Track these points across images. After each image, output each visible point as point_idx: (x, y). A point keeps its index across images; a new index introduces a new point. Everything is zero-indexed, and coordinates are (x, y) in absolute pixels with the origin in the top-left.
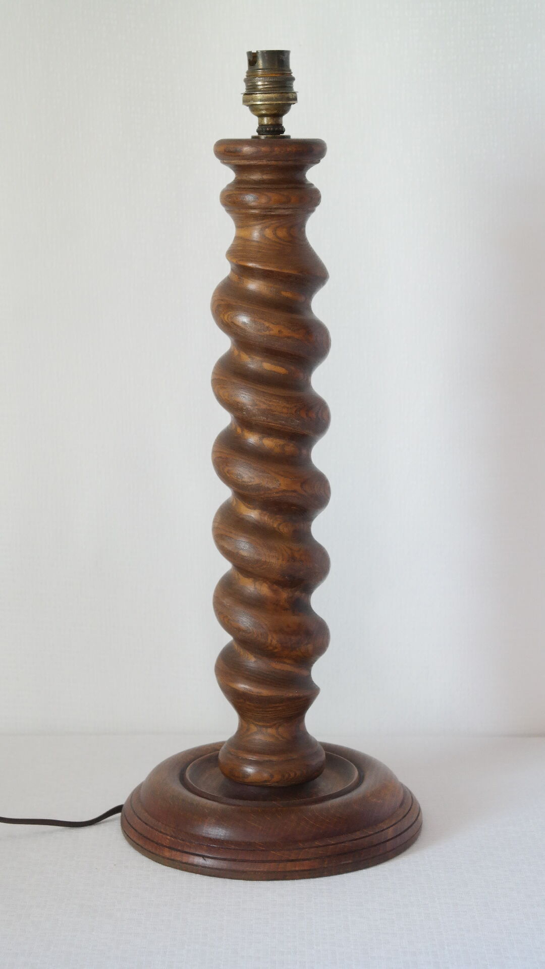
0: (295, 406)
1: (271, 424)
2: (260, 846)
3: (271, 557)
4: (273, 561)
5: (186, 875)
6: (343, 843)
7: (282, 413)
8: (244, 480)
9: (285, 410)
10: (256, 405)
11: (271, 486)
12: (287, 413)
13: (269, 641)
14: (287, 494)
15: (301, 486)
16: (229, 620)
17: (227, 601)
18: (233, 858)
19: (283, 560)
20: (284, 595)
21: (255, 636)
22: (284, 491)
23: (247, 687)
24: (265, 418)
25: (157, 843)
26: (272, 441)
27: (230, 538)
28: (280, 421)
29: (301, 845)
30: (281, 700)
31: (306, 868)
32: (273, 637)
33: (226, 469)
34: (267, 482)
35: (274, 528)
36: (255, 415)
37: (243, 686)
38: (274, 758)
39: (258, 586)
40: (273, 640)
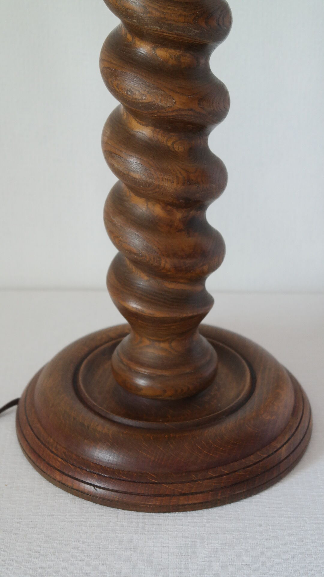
0: (193, 14)
1: (165, 34)
2: (152, 478)
3: (164, 180)
4: (167, 184)
5: (78, 500)
6: (236, 472)
7: (178, 22)
8: (134, 96)
9: (181, 19)
10: (148, 12)
11: (164, 104)
12: (184, 22)
13: (162, 265)
14: (183, 113)
15: (199, 104)
16: (120, 240)
17: (118, 221)
18: (125, 490)
19: (178, 183)
20: (179, 215)
21: (148, 260)
22: (180, 110)
23: (139, 307)
24: (159, 28)
25: (48, 464)
26: (166, 51)
27: (120, 157)
28: (175, 31)
29: (194, 477)
30: (174, 321)
31: (199, 501)
32: (166, 262)
33: (115, 83)
34: (161, 100)
35: (169, 147)
36: (147, 24)
37: (134, 305)
38: (166, 373)
39: (150, 205)
40: (167, 263)
